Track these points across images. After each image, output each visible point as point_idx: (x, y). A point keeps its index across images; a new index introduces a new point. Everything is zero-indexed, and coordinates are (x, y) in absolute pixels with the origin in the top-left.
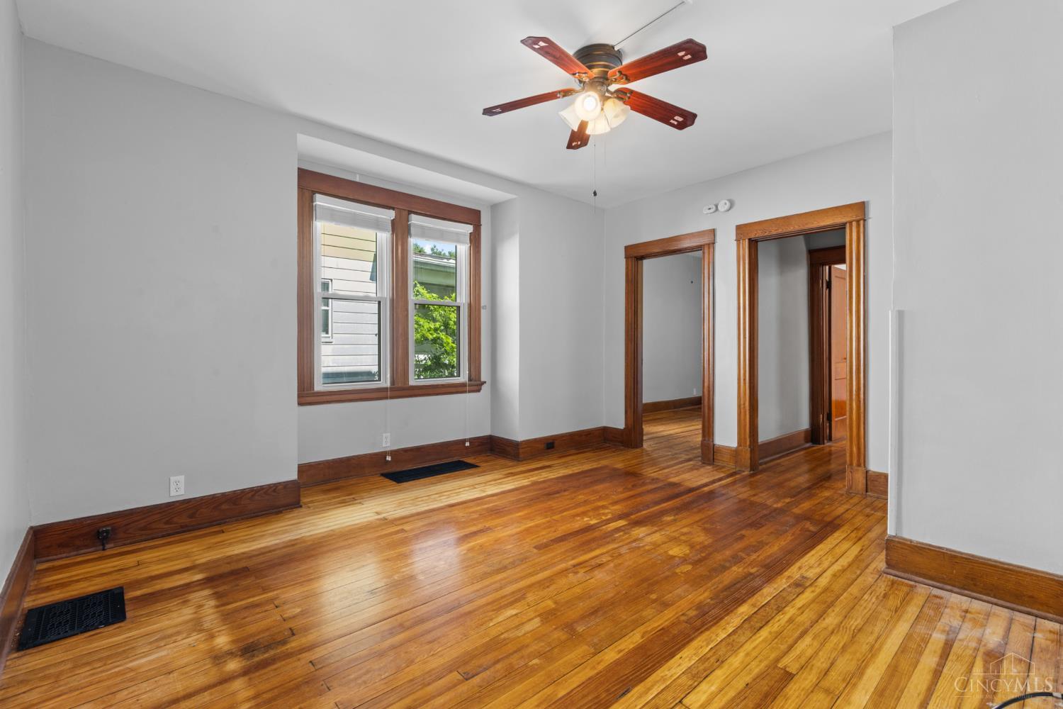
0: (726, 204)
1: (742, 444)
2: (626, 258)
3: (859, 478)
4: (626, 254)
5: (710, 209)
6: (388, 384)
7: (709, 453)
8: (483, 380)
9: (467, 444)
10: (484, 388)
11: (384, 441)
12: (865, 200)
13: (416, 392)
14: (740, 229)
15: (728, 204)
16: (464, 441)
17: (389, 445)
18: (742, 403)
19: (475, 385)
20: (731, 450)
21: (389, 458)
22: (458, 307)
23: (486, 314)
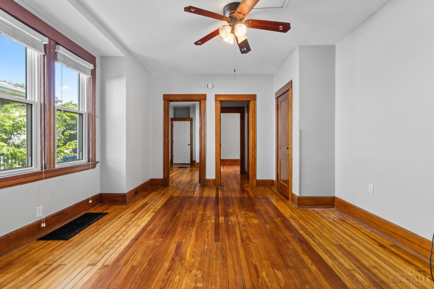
0: (211, 85)
1: (217, 177)
2: (164, 100)
3: (255, 182)
4: (164, 98)
5: (205, 86)
6: (39, 169)
7: (203, 182)
8: (97, 160)
9: (90, 201)
10: (98, 165)
11: (37, 212)
12: (256, 94)
13: (61, 172)
14: (217, 96)
15: (212, 86)
16: (88, 200)
17: (41, 215)
18: (217, 161)
19: (92, 164)
20: (213, 180)
21: (43, 225)
22: (81, 115)
23: (98, 121)
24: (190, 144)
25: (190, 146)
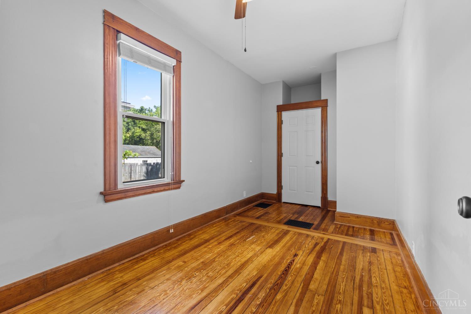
24: (322, 162)
25: (320, 165)
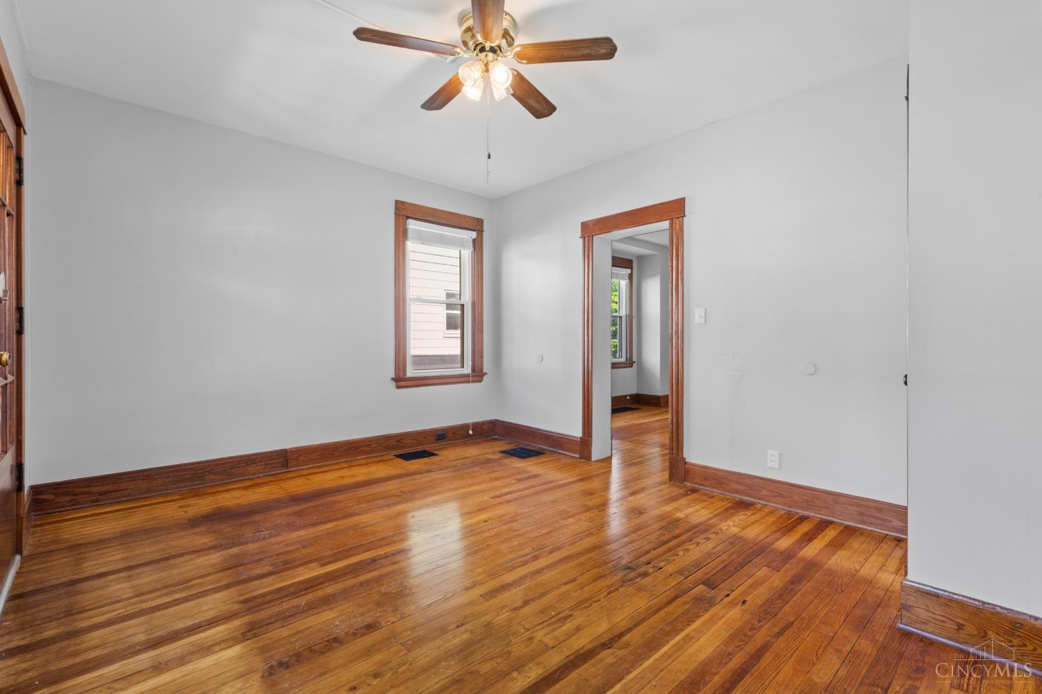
8: (634, 360)
9: (628, 398)
22: (621, 317)
23: (634, 321)
